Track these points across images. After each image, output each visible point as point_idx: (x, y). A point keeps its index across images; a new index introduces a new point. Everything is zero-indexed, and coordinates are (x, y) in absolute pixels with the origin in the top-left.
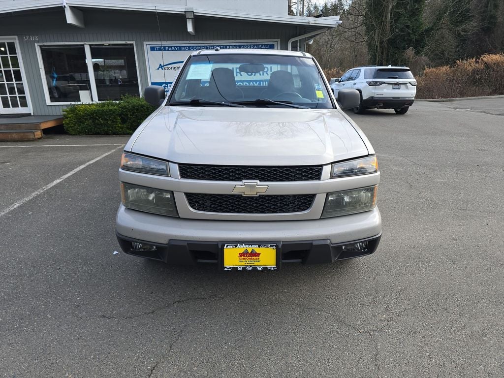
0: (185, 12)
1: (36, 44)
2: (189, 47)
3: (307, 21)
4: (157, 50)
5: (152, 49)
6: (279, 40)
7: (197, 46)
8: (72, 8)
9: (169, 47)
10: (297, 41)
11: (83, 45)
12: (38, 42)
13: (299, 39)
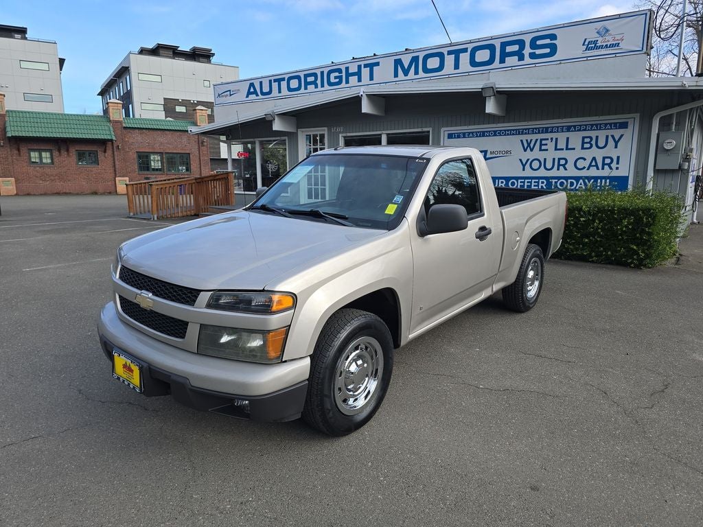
0: (482, 89)
1: (340, 135)
2: (495, 132)
3: (680, 84)
4: (455, 138)
5: (450, 136)
6: (637, 116)
7: (505, 131)
8: (369, 96)
9: (469, 133)
10: (672, 115)
11: (381, 135)
12: (343, 133)
13: (674, 111)
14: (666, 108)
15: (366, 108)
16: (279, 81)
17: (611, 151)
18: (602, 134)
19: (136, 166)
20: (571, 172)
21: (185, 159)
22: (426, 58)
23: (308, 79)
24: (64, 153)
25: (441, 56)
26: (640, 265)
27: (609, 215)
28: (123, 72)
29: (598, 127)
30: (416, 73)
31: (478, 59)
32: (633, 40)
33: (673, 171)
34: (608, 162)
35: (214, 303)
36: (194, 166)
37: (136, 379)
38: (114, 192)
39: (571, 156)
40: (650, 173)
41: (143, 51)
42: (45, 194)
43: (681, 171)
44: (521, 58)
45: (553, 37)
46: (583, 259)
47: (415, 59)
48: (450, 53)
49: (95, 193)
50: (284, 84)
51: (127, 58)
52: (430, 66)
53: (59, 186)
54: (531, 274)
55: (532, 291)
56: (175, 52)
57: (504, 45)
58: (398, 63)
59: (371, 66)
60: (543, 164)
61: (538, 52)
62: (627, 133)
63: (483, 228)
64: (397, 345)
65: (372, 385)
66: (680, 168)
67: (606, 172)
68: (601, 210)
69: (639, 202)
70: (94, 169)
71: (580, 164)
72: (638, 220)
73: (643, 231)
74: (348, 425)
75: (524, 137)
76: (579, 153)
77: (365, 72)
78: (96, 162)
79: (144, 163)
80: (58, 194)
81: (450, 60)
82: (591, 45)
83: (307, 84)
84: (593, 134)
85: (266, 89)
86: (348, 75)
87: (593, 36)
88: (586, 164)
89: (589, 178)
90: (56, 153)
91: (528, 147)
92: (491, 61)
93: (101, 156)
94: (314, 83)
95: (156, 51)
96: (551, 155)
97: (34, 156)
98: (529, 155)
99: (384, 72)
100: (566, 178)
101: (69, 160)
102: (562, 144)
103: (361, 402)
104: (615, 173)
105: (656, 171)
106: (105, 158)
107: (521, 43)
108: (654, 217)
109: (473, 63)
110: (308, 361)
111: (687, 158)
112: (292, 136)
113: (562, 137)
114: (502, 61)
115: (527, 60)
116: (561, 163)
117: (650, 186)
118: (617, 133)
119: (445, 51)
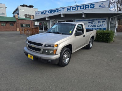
0: (82, 13)
1: (58, 21)
3: (114, 13)
5: (76, 21)
8: (63, 14)
11: (64, 21)
13: (113, 17)
14: (112, 16)
15: (62, 16)
16: (47, 11)
17: (103, 24)
18: (102, 21)
19: (20, 26)
20: (97, 27)
21: (29, 25)
22: (72, 8)
23: (52, 11)
24: (7, 24)
25: (75, 7)
26: (108, 42)
27: (103, 34)
28: (17, 9)
29: (101, 20)
30: (71, 10)
31: (81, 8)
32: (107, 5)
33: (113, 27)
34: (103, 25)
35: (45, 46)
36: (31, 26)
37: (32, 58)
38: (16, 31)
39: (97, 24)
40: (109, 27)
41: (21, 6)
42: (4, 31)
43: (114, 27)
44: (89, 8)
45: (94, 4)
46: (98, 41)
47: (71, 8)
48: (77, 7)
49: (13, 31)
50: (48, 12)
51: (18, 7)
52: (73, 9)
53: (7, 29)
54: (91, 43)
55: (91, 46)
56: (26, 6)
57: (86, 6)
58: (68, 8)
59: (63, 9)
60: (92, 26)
61: (91, 7)
62: (106, 21)
63: (84, 35)
64: (71, 53)
65: (68, 59)
66: (114, 26)
67: (102, 27)
68: (102, 33)
69: (108, 32)
70: (13, 27)
71: (98, 26)
72: (108, 35)
73: (108, 37)
74: (65, 65)
75: (89, 21)
76: (98, 24)
77: (62, 10)
78: (13, 25)
79: (22, 26)
80: (6, 31)
81: (76, 8)
82: (100, 6)
83: (52, 12)
84: (100, 21)
85: (45, 13)
86: (59, 10)
87: (100, 4)
88: (99, 26)
89: (99, 28)
90: (6, 24)
91: (89, 23)
92: (84, 8)
93: (14, 24)
94: (53, 12)
95: (23, 6)
96: (93, 24)
97: (2, 24)
98: (90, 24)
99: (65, 10)
100: (96, 28)
101: (8, 25)
102: (95, 22)
103: (66, 62)
104: (104, 27)
105: (110, 27)
106: (15, 25)
107: (89, 5)
108: (110, 34)
109: (80, 9)
110: (59, 55)
111: (115, 25)
112: (49, 21)
113: (95, 21)
114: (85, 8)
115: (90, 8)
116: (95, 26)
117: (109, 29)
118: (104, 21)
119: (76, 6)
